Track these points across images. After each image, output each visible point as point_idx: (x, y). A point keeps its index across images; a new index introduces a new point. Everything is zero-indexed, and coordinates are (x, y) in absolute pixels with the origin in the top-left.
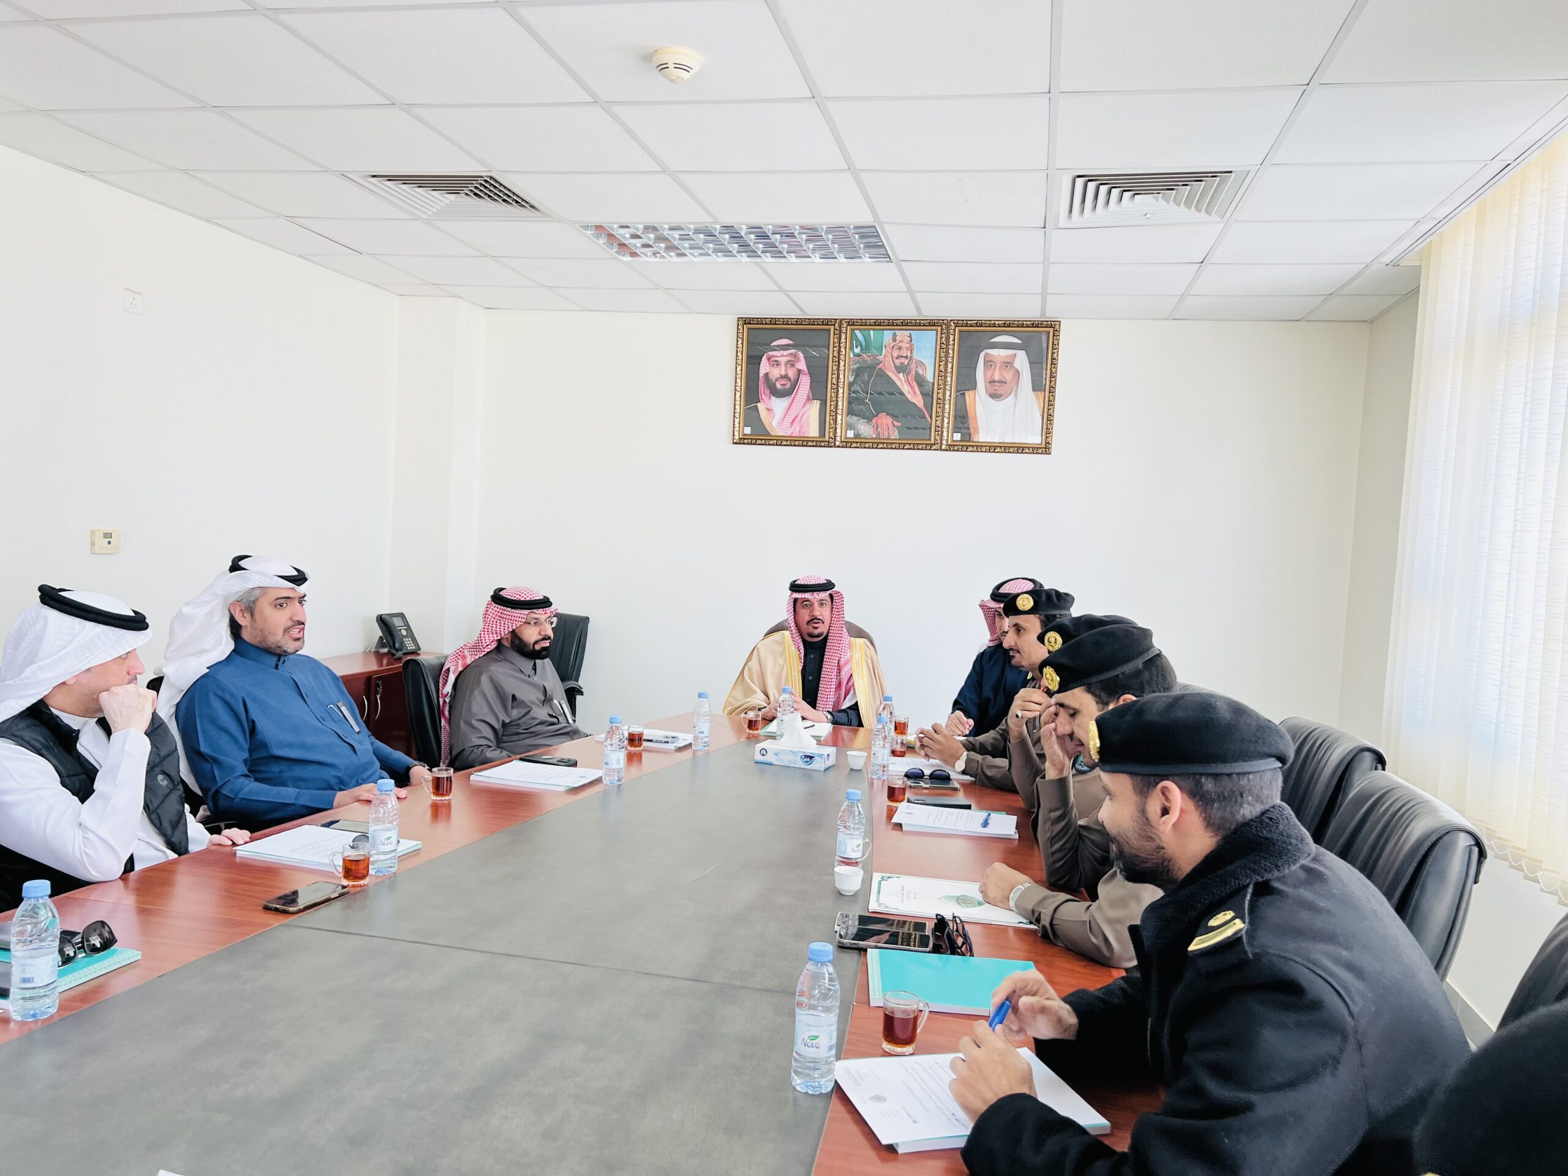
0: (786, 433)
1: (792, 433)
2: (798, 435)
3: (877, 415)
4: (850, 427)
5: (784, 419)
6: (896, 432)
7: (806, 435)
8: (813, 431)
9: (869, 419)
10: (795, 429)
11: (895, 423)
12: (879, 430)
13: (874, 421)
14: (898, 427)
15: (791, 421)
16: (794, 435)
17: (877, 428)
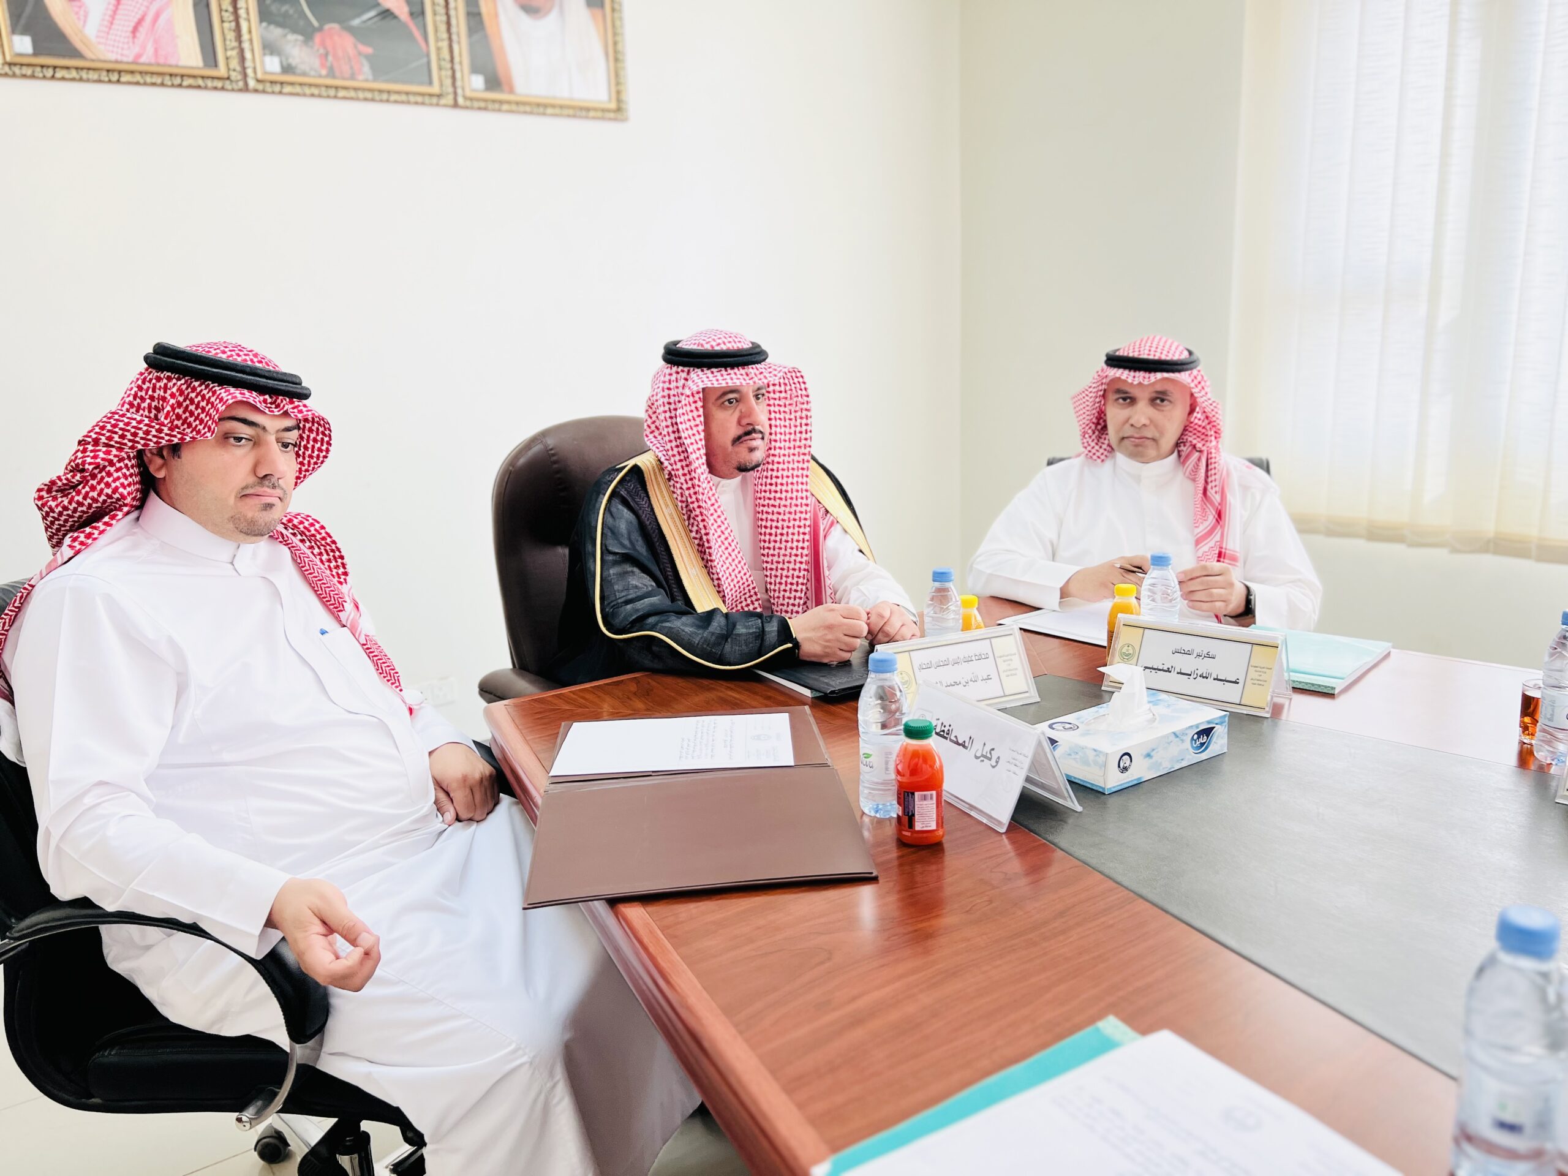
0: (122, 55)
1: (139, 56)
2: (153, 61)
3: (320, 29)
4: (269, 48)
5: (112, 23)
6: (366, 68)
7: (172, 61)
8: (189, 55)
9: (308, 34)
10: (143, 47)
11: (361, 48)
12: (330, 58)
13: (317, 38)
14: (368, 57)
15: (131, 29)
16: (143, 60)
17: (326, 55)
